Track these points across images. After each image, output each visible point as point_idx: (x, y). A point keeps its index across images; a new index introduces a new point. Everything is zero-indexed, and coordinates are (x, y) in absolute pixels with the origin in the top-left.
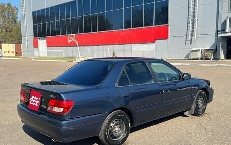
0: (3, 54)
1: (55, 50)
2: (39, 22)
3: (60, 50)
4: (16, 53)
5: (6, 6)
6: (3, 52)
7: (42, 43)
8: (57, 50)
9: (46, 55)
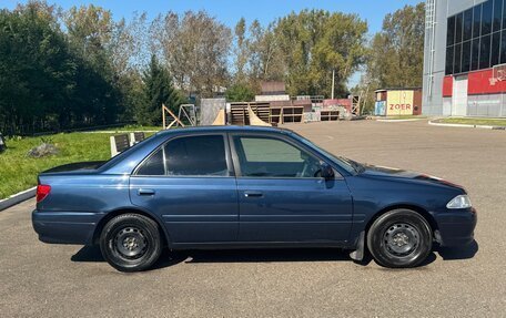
0: (389, 112)
1: (484, 101)
2: (459, 40)
3: (494, 102)
4: (415, 109)
5: (414, 11)
6: (389, 107)
7: (460, 86)
8: (489, 102)
9: (463, 113)
